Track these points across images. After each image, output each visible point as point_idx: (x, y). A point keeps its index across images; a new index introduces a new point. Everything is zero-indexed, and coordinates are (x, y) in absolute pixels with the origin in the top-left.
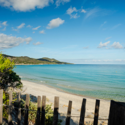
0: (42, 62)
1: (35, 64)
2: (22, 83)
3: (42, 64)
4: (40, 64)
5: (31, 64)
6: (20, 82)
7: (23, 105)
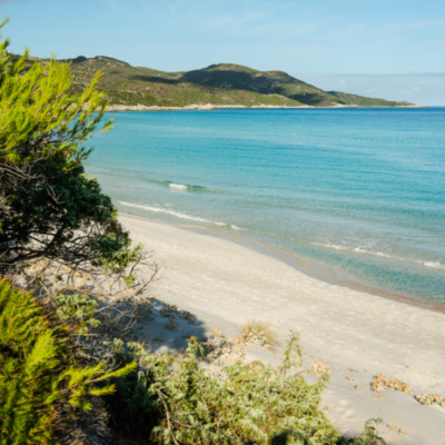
0: (208, 95)
1: (165, 103)
2: (126, 235)
3: (209, 106)
4: (193, 106)
5: (140, 107)
6: (114, 227)
7: (152, 389)
